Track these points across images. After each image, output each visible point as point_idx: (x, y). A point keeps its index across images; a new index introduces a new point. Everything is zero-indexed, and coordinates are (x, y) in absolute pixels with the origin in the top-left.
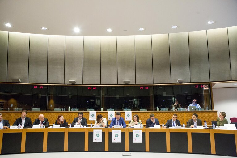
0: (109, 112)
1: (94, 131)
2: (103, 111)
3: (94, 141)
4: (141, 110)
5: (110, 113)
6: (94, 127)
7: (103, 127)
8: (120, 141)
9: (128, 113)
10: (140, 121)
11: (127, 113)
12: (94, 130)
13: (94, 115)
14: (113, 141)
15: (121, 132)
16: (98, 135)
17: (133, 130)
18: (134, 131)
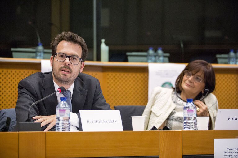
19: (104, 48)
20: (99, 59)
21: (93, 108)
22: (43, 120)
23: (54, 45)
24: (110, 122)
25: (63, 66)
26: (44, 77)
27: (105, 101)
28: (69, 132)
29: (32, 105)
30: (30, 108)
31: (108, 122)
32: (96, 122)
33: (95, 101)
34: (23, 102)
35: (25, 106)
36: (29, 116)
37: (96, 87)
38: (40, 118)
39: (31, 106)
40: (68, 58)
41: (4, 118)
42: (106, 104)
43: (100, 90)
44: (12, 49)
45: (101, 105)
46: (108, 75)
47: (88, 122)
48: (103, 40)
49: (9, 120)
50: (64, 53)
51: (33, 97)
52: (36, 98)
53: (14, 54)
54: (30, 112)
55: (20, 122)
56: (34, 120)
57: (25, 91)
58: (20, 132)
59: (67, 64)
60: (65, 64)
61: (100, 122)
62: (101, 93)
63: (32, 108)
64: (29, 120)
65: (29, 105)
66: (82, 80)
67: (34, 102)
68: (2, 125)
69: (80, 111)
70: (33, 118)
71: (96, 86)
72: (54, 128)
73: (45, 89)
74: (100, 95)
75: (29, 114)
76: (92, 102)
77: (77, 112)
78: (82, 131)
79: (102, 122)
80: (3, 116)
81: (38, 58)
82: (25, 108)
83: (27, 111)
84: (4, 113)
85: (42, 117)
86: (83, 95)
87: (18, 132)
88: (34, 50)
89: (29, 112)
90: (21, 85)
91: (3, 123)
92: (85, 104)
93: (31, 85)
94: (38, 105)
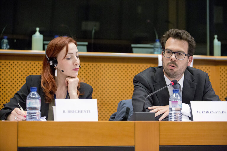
19: (217, 43)
21: (203, 99)
22: (157, 110)
23: (164, 41)
24: (219, 112)
25: (170, 61)
26: (156, 71)
27: (215, 93)
28: (181, 121)
29: (147, 96)
30: (145, 99)
31: (217, 112)
32: (206, 113)
33: (205, 93)
34: (139, 94)
35: (140, 97)
36: (144, 107)
37: (206, 81)
38: (155, 108)
39: (146, 98)
40: (174, 54)
41: (124, 108)
42: (215, 96)
43: (209, 82)
44: (133, 45)
45: (211, 97)
46: (220, 68)
47: (199, 113)
48: (216, 36)
49: (128, 110)
50: (170, 49)
51: (147, 90)
52: (150, 90)
53: (134, 50)
54: (146, 102)
55: (136, 112)
56: (150, 110)
57: (140, 85)
58: (136, 121)
59: (173, 60)
60: (171, 60)
61: (210, 112)
62: (210, 86)
63: (147, 99)
64: (144, 110)
65: (144, 97)
66: (192, 74)
67: (149, 94)
68: (122, 114)
69: (191, 102)
70: (149, 108)
71: (205, 79)
72: (167, 118)
73: (156, 83)
74: (210, 88)
75: (144, 105)
76: (202, 94)
77: (189, 103)
78: (193, 120)
79: (212, 112)
80: (123, 106)
81: (156, 53)
82: (141, 99)
83: (142, 102)
84: (124, 104)
85: (157, 108)
86: (193, 88)
87: (134, 121)
88: (152, 46)
89: (144, 103)
90: (135, 79)
91: (123, 112)
92: (194, 96)
93: (145, 79)
94: (152, 97)
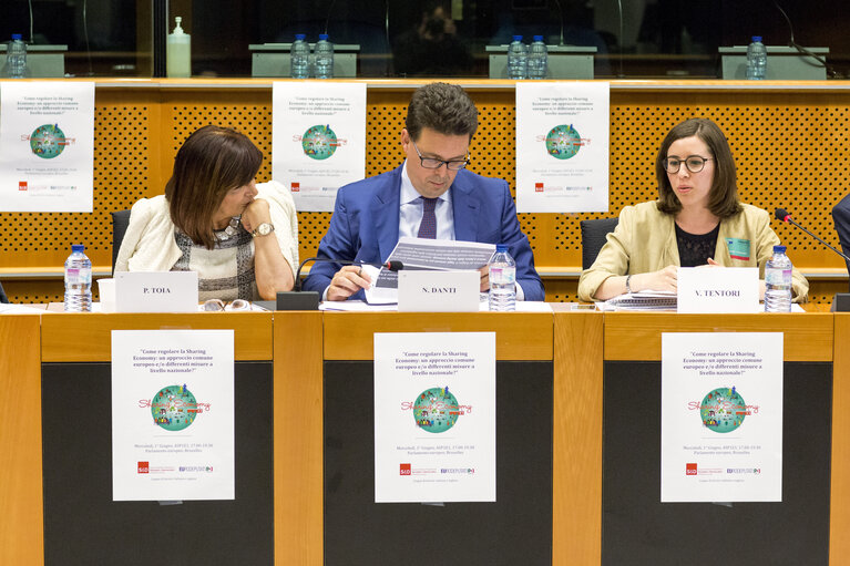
0: (284, 91)
1: (125, 348)
2: (196, 71)
3: (127, 486)
4: (743, 73)
5: (297, 106)
6: (111, 300)
7: (253, 295)
8: (482, 487)
9: (562, 105)
10: (755, 216)
11: (540, 106)
12: (119, 338)
13: (62, 142)
14: (389, 488)
15: (502, 367)
16: (173, 409)
17: (666, 337)
18: (675, 350)
20: (161, 71)
46: (175, 109)
